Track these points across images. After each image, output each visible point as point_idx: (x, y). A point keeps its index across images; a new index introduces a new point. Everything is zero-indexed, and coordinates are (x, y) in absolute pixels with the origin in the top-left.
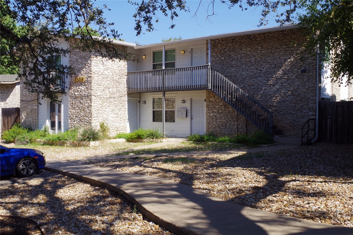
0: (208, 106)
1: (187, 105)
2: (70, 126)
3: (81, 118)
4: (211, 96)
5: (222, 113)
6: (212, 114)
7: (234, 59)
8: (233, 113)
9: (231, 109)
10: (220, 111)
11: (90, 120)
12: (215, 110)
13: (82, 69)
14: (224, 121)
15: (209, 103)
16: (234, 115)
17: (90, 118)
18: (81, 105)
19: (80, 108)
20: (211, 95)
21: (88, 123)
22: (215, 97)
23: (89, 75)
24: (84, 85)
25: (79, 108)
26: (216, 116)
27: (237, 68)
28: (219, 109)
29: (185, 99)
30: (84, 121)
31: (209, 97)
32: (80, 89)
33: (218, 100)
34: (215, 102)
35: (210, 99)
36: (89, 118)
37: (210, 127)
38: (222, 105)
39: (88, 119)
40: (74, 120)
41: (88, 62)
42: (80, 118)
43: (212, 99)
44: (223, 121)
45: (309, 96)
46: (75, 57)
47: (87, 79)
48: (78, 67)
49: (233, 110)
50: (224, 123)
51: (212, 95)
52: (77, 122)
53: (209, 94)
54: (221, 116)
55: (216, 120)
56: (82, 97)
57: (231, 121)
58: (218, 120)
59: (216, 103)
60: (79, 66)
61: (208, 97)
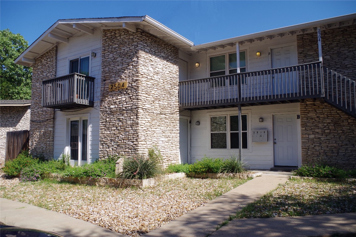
0: (303, 125)
1: (268, 124)
2: (101, 155)
3: (120, 142)
4: (309, 111)
5: (330, 133)
6: (312, 136)
7: (347, 57)
8: (350, 133)
9: (346, 128)
10: (326, 131)
11: (135, 145)
12: (317, 131)
13: (122, 71)
14: (335, 145)
15: (305, 120)
16: (352, 135)
17: (135, 143)
18: (120, 124)
19: (119, 128)
20: (310, 109)
21: (132, 150)
22: (318, 112)
23: (134, 79)
24: (125, 94)
25: (116, 128)
26: (319, 138)
27: (353, 69)
28: (324, 129)
29: (264, 116)
30: (124, 146)
31: (306, 111)
32: (119, 100)
33: (322, 116)
34: (317, 119)
35: (308, 115)
36: (133, 142)
37: (309, 154)
38: (329, 123)
39: (132, 144)
40: (108, 145)
41: (133, 60)
42: (117, 142)
43: (312, 115)
44: (332, 145)
46: (111, 56)
47: (130, 85)
48: (116, 68)
49: (349, 129)
50: (336, 148)
51: (312, 109)
52: (112, 149)
53: (307, 108)
54: (328, 138)
55: (320, 143)
56: (121, 111)
57: (347, 145)
58: (323, 145)
59: (320, 119)
60: (118, 68)
61: (305, 112)
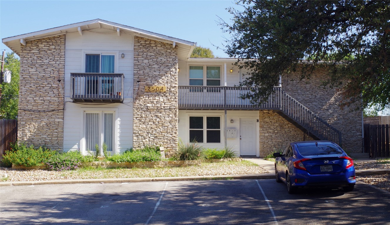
0: (261, 127)
1: (237, 124)
2: (136, 145)
3: (158, 134)
4: (265, 117)
5: (277, 133)
6: (267, 135)
7: (289, 84)
8: (289, 133)
9: (287, 130)
10: (276, 131)
11: (174, 137)
12: (270, 131)
13: (160, 76)
14: (280, 140)
15: (263, 123)
16: (290, 135)
17: (174, 135)
18: (158, 119)
19: (157, 123)
20: (266, 116)
21: (171, 141)
22: (271, 118)
23: (173, 85)
24: (162, 96)
25: (153, 123)
26: (271, 136)
27: (292, 92)
28: (275, 130)
30: (162, 138)
31: (264, 117)
32: (156, 100)
33: (274, 121)
34: (270, 123)
35: (265, 120)
36: (172, 134)
37: (265, 146)
38: (277, 126)
39: (171, 136)
40: (144, 137)
41: (171, 70)
42: (155, 134)
43: (267, 120)
44: (279, 140)
45: (357, 120)
46: (146, 61)
47: (169, 90)
48: (152, 73)
49: (289, 131)
50: (281, 142)
51: (267, 116)
52: (149, 140)
53: (264, 115)
54: (277, 136)
55: (272, 139)
56: (159, 110)
57: (287, 140)
58: (274, 140)
59: (272, 123)
60: (155, 73)
61: (262, 117)
